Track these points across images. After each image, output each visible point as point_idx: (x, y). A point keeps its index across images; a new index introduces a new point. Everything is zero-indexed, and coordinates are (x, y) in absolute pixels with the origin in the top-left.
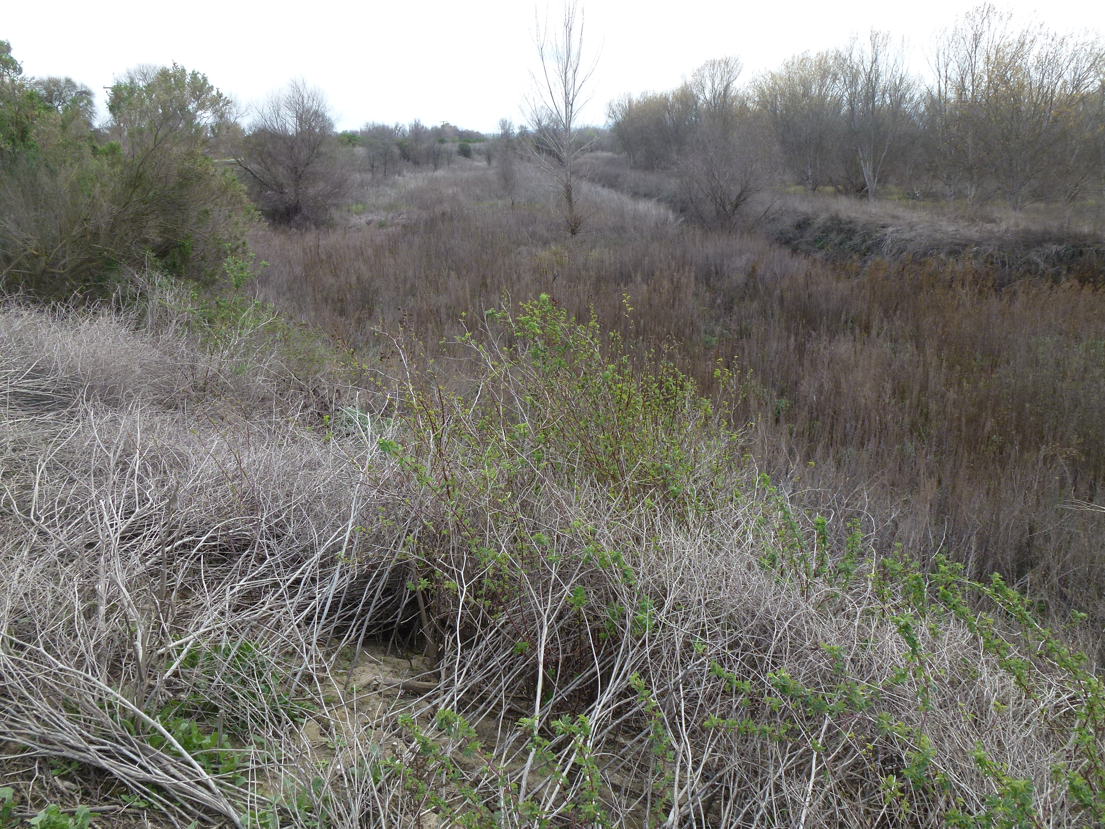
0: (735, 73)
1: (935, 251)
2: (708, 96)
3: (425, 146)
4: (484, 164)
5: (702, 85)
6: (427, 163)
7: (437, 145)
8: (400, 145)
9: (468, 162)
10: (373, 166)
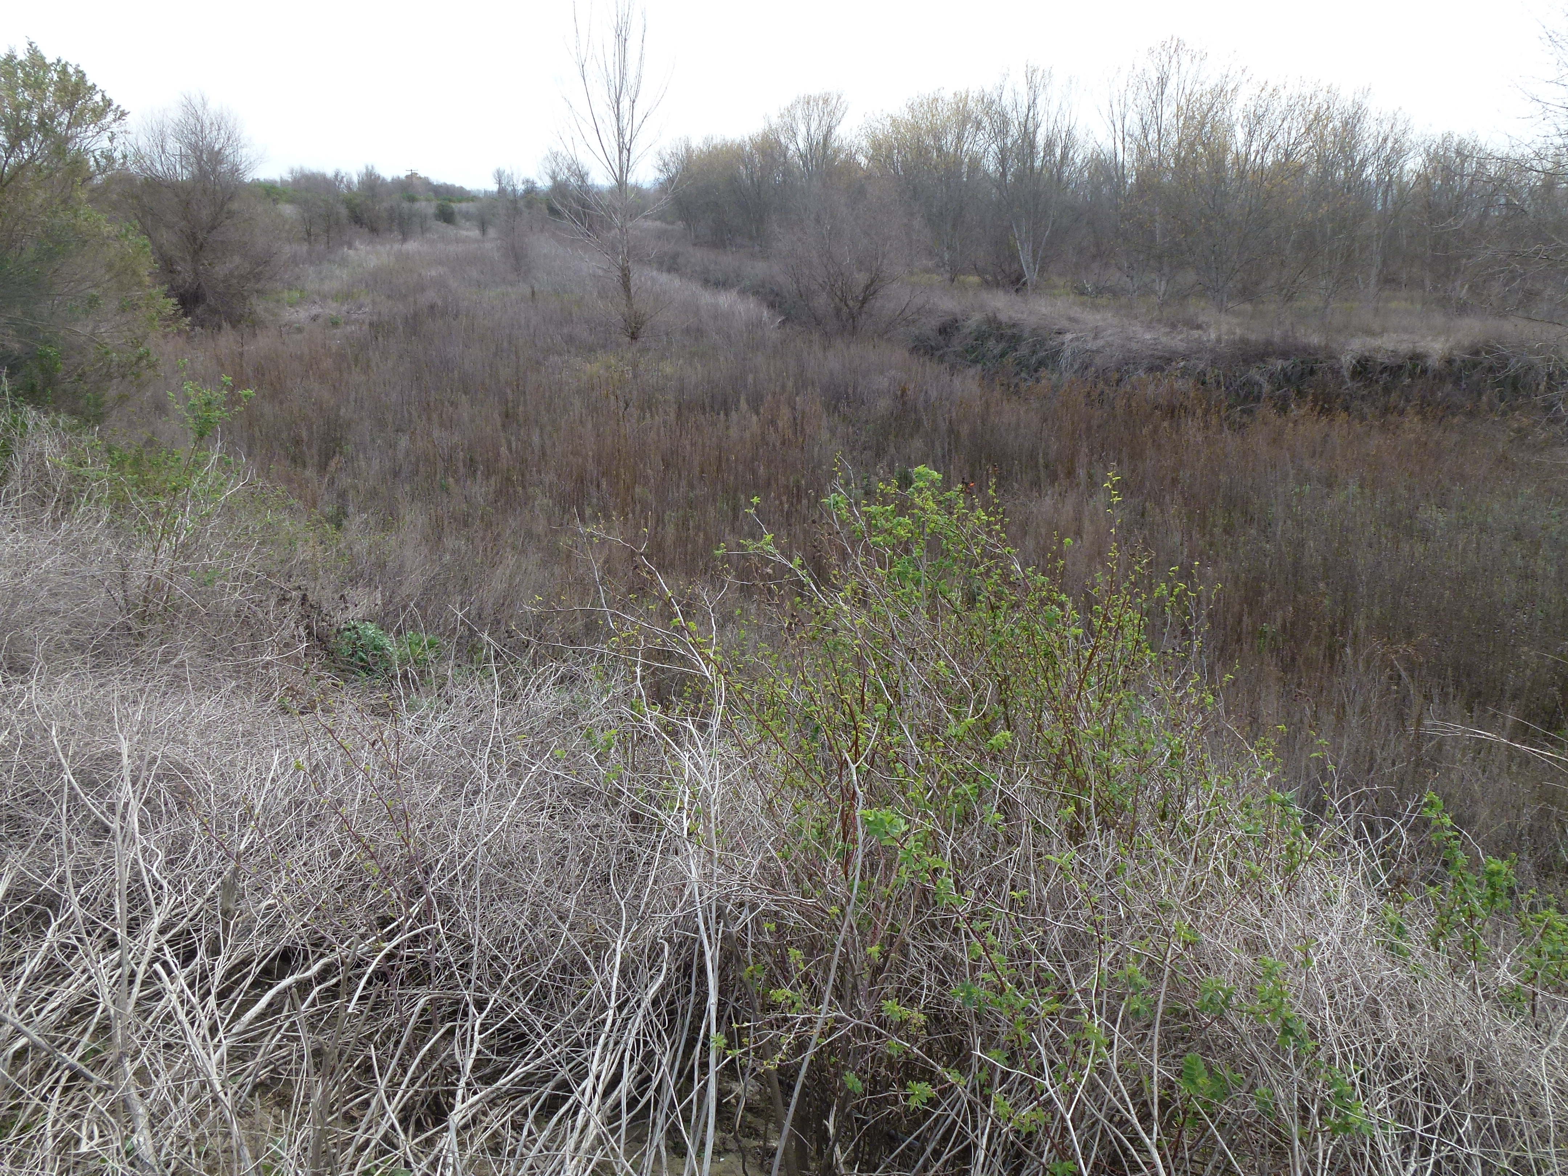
0: (839, 114)
1: (1131, 366)
2: (802, 145)
3: (385, 205)
4: (475, 233)
5: (792, 131)
6: (390, 230)
7: (405, 205)
8: (349, 203)
9: (450, 230)
10: (309, 234)
